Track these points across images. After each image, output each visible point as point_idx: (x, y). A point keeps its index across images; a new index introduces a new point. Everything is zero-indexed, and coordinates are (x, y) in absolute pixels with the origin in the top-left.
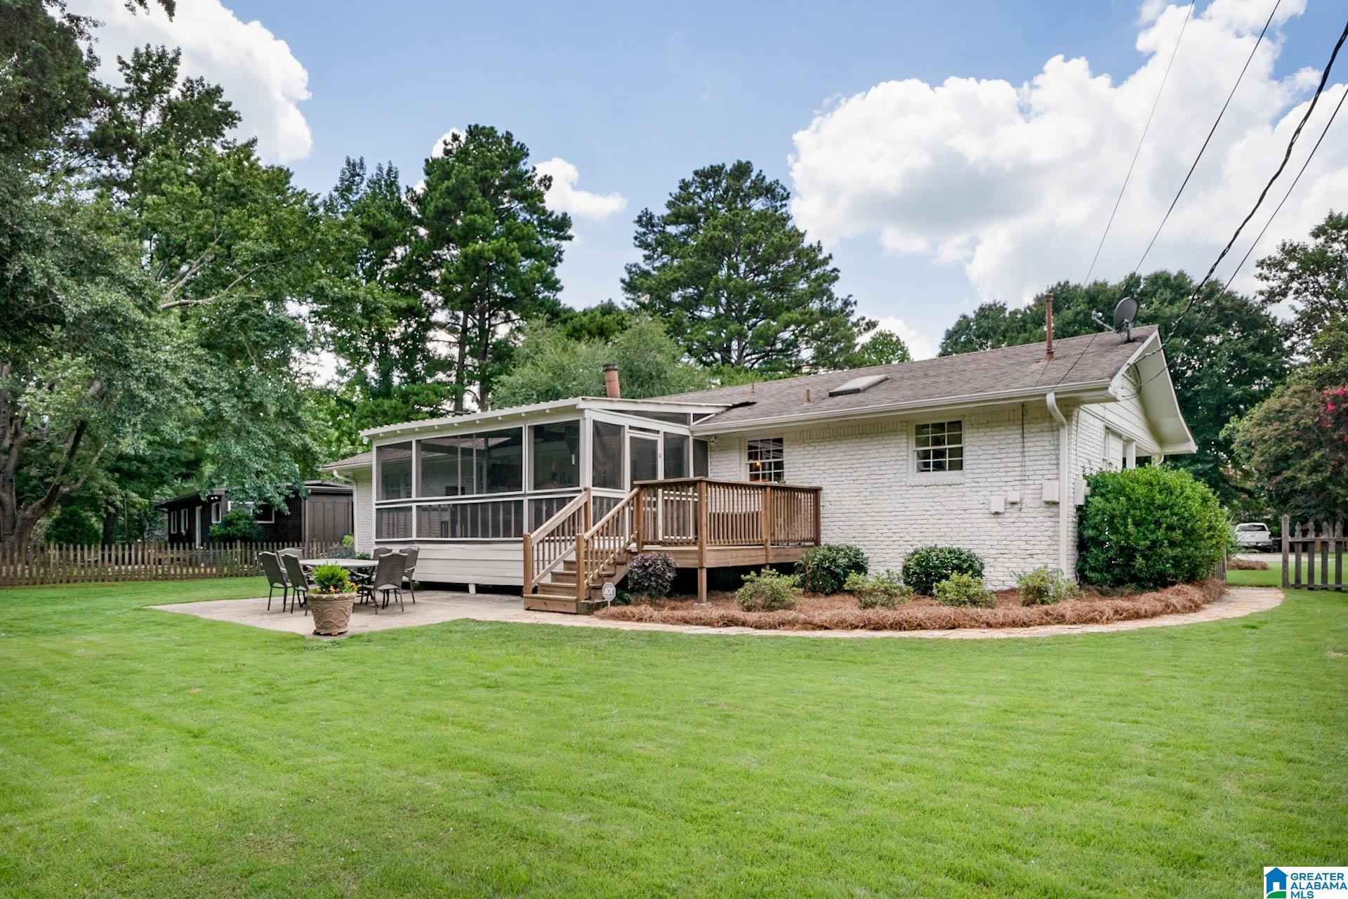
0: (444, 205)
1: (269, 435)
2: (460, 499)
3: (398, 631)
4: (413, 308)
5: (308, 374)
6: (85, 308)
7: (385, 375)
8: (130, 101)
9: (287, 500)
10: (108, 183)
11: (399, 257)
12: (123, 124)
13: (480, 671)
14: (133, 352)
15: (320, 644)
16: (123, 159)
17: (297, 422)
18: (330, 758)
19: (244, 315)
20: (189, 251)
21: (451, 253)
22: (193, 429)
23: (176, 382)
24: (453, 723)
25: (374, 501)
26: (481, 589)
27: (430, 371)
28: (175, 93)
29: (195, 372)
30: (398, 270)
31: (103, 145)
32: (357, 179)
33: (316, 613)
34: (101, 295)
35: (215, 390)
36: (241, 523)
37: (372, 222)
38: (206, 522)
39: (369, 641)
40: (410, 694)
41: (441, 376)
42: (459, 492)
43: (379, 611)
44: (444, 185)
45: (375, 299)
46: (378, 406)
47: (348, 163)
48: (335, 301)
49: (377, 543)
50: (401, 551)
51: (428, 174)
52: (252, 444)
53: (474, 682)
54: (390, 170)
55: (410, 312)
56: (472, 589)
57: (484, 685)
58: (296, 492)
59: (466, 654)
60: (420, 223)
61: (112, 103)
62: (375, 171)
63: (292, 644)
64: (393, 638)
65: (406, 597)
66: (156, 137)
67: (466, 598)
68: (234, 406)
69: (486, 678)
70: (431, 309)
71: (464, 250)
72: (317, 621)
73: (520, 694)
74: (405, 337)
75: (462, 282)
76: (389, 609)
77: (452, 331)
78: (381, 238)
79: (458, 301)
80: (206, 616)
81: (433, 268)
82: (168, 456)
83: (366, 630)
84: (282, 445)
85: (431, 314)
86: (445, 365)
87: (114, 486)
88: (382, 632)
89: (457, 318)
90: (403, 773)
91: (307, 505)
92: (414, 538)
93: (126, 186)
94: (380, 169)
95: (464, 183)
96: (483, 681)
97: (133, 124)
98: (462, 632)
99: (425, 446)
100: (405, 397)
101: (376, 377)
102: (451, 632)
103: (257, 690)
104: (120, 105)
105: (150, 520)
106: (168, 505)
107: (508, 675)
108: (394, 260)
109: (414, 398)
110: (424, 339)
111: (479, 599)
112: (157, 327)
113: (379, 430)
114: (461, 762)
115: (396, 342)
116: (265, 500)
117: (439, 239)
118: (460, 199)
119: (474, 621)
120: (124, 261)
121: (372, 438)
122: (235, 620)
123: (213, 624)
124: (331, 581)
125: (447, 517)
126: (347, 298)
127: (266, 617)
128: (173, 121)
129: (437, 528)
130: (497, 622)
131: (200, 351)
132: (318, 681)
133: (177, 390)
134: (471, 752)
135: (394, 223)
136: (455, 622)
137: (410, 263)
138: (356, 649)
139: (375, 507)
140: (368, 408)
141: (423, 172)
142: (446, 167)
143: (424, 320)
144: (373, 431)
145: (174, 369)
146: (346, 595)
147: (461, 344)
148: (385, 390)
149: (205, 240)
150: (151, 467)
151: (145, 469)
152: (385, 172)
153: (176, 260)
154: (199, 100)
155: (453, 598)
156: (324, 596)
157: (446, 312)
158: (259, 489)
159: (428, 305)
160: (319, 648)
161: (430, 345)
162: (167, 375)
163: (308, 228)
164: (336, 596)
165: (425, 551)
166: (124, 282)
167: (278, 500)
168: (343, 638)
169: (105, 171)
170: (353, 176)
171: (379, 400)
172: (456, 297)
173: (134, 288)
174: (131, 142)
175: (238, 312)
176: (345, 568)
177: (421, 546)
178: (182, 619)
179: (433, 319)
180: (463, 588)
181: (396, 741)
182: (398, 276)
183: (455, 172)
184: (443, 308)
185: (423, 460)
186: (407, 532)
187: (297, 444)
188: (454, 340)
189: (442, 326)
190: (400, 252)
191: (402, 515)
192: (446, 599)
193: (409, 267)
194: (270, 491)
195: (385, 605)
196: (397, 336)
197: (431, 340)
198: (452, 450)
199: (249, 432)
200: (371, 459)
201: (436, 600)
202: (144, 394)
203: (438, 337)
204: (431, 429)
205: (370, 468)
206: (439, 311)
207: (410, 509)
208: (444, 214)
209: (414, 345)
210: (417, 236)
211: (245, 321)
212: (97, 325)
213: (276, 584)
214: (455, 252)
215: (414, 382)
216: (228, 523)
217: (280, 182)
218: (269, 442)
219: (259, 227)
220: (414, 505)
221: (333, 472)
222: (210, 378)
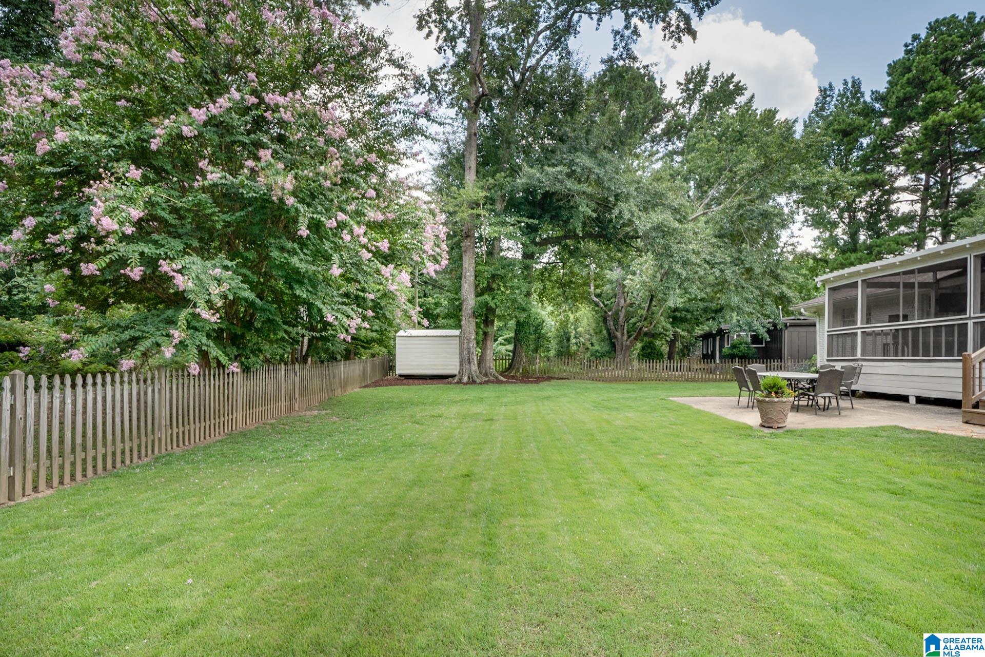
0: (905, 94)
1: (757, 288)
2: (901, 324)
3: (828, 431)
4: (877, 180)
5: (793, 244)
6: (649, 226)
7: (854, 235)
8: (683, 104)
9: (769, 331)
10: (671, 154)
11: (865, 145)
12: (679, 118)
13: (891, 476)
14: (675, 247)
15: (762, 434)
16: (679, 138)
17: (777, 278)
18: (716, 529)
19: (741, 212)
20: (712, 180)
21: (912, 130)
22: (708, 290)
23: (698, 261)
24: (836, 522)
25: (826, 329)
26: (921, 400)
27: (892, 227)
28: (707, 89)
29: (711, 253)
30: (864, 155)
31: (670, 133)
32: (828, 99)
33: (761, 411)
34: (658, 217)
35: (722, 263)
36: (742, 347)
37: (842, 126)
38: (722, 346)
39: (801, 436)
40: (811, 487)
41: (903, 229)
42: (901, 318)
43: (819, 412)
44: (905, 78)
45: (837, 180)
46: (847, 259)
47: (821, 90)
48: (805, 189)
49: (828, 360)
50: (842, 367)
51: (889, 74)
52: (745, 295)
53: (877, 485)
54: (854, 82)
55: (877, 184)
56: (912, 400)
57: (888, 490)
58: (775, 325)
59: (884, 458)
60: (884, 115)
61: (673, 107)
62: (842, 87)
63: (742, 432)
64: (821, 435)
65: (845, 403)
66: (697, 119)
67: (904, 408)
68: (734, 271)
69: (894, 483)
70: (893, 177)
71: (924, 123)
72: (762, 416)
73: (925, 507)
74: (869, 204)
75: (922, 150)
76: (829, 411)
77: (914, 191)
78: (848, 134)
79: (919, 166)
80: (695, 407)
81: (896, 146)
82: (702, 307)
83: (801, 427)
84: (768, 294)
85: (893, 182)
86: (907, 219)
87: (669, 326)
88: (812, 430)
89: (919, 180)
90: (766, 559)
91: (786, 334)
92: (859, 356)
93: (681, 153)
94: (846, 83)
95: (925, 70)
96: (889, 487)
97: (684, 116)
98: (888, 437)
99: (868, 283)
100: (869, 248)
101: (845, 237)
102: (876, 436)
103: (699, 463)
104: (678, 107)
105: (693, 345)
106: (701, 336)
107: (921, 484)
108: (861, 148)
109: (877, 249)
110: (888, 202)
111: (917, 409)
112: (686, 230)
113: (830, 275)
114: (825, 564)
115: (863, 210)
116: (754, 331)
117: (902, 120)
118: (920, 85)
119: (902, 428)
120: (670, 195)
121: (824, 283)
122: (713, 411)
123: (699, 412)
124: (774, 389)
125: (890, 340)
126: (814, 185)
127: (735, 410)
128: (706, 106)
129: (880, 348)
130: (925, 432)
131: (714, 240)
132: (744, 463)
133: (700, 266)
134: (838, 557)
135: (860, 121)
136: (883, 428)
137: (874, 148)
138: (787, 441)
139: (826, 334)
140: (838, 262)
141: (886, 75)
142: (907, 63)
143: (887, 188)
144: (825, 277)
145: (697, 254)
146: (784, 399)
147: (923, 200)
148: (852, 246)
149: (721, 170)
150: (693, 314)
151: (689, 316)
152: (850, 85)
153: (706, 188)
154: (721, 87)
155: (890, 407)
156: (767, 399)
157: (909, 177)
158: (750, 325)
159: (891, 176)
160: (760, 437)
161: (893, 207)
162: (693, 258)
163: (785, 144)
164: (776, 400)
165: (868, 367)
166: (670, 207)
167: (762, 331)
168: (780, 431)
169: (670, 148)
170: (825, 98)
171: (848, 254)
172: (917, 163)
173: (675, 209)
174: (683, 126)
175: (737, 210)
176: (785, 379)
177: (864, 363)
178: (682, 407)
179: (896, 185)
180: (904, 399)
181: (777, 528)
182: (864, 160)
183: (915, 64)
184: (905, 175)
185: (868, 297)
186: (854, 352)
187: (776, 292)
188: (916, 198)
189: (904, 189)
190: (865, 141)
191: (849, 339)
192: (884, 408)
193: (873, 151)
194: (756, 325)
195: (825, 409)
196: (863, 205)
197: (895, 202)
198: (896, 285)
199: (743, 288)
200: (825, 299)
201: (875, 407)
202: (680, 271)
203: (902, 199)
204: (875, 269)
205: (824, 305)
206: (901, 178)
207: (856, 334)
208: (905, 101)
209: (880, 208)
210: (881, 125)
211: (741, 215)
212: (654, 234)
213: (744, 389)
214: (917, 128)
215: (878, 237)
216: (734, 347)
217: (769, 119)
218: (757, 292)
219: (753, 152)
220: (859, 331)
221: (802, 308)
222: (721, 256)
